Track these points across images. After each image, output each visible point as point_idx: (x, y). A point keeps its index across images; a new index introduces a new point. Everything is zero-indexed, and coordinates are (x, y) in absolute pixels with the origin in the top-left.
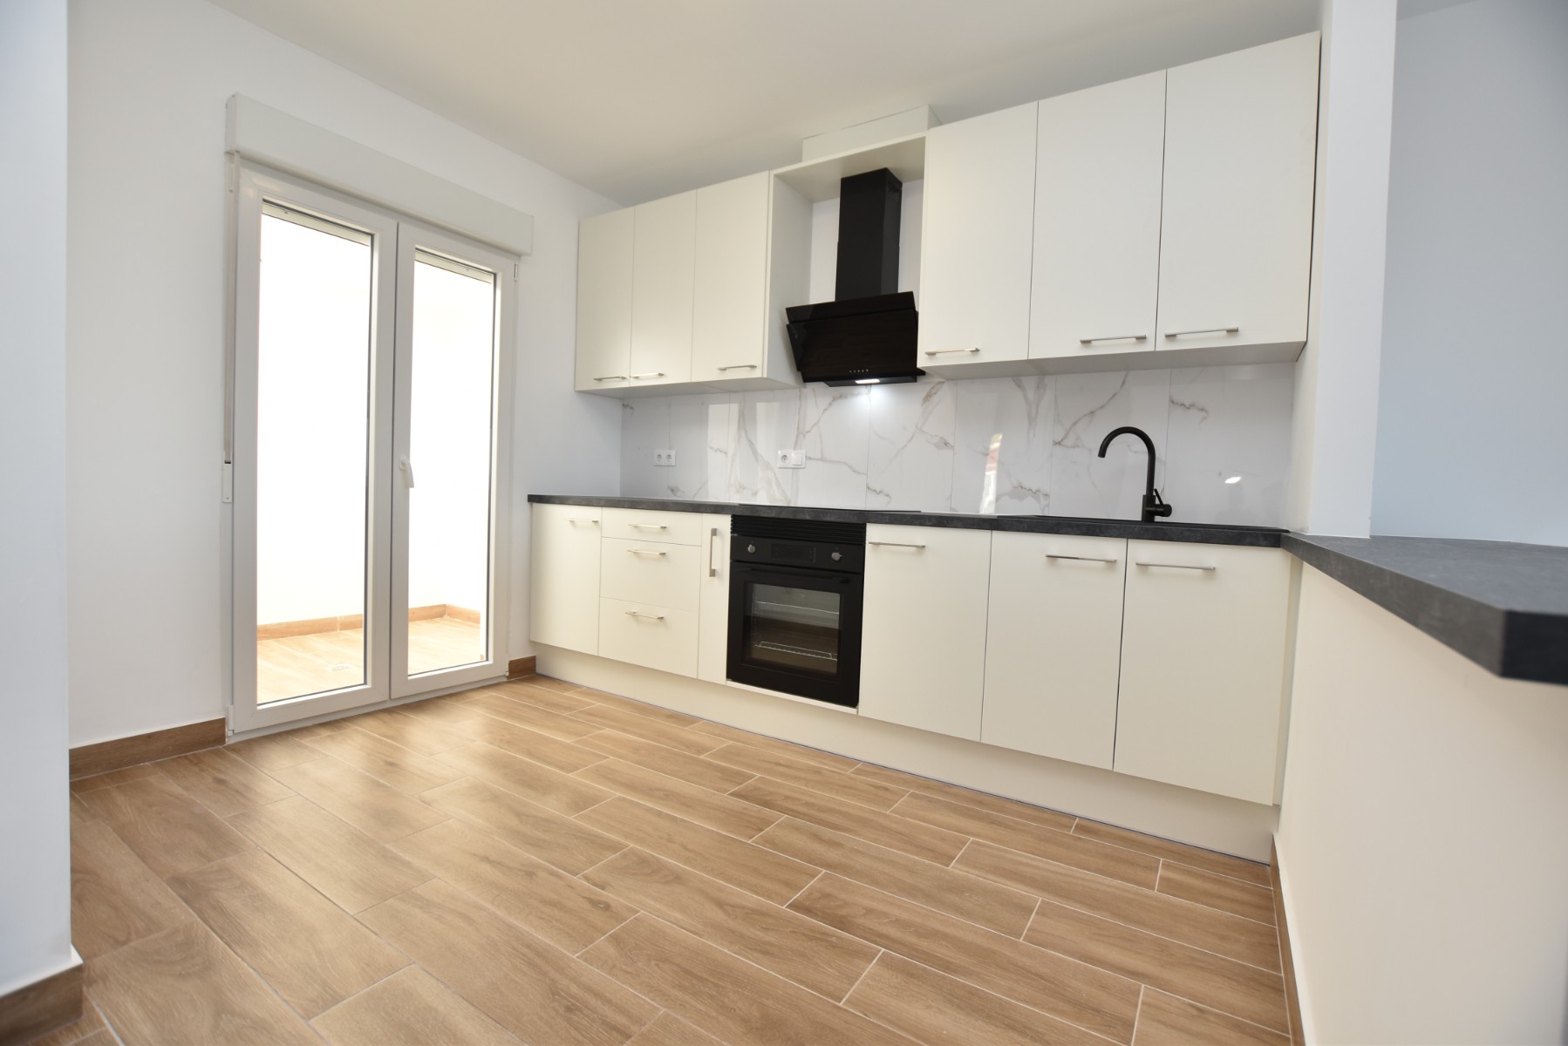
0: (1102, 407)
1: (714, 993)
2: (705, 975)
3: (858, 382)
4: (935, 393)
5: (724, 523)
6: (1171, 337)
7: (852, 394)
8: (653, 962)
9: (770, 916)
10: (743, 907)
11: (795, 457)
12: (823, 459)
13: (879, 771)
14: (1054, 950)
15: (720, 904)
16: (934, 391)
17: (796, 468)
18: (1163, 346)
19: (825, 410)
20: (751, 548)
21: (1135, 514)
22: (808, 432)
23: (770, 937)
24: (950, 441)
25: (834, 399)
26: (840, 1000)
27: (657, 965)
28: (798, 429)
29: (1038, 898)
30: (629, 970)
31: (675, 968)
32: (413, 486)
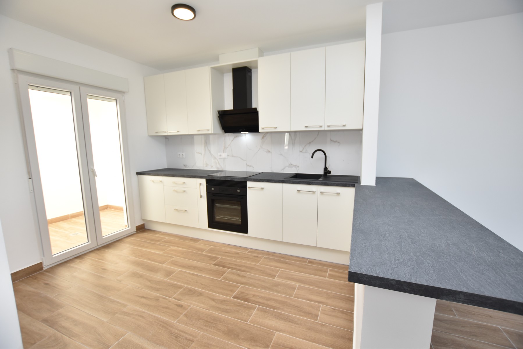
0: (313, 141)
1: (215, 326)
2: (212, 321)
3: (242, 133)
4: (265, 136)
5: (203, 181)
6: (329, 126)
7: (240, 136)
8: (197, 320)
9: (227, 301)
10: (220, 300)
11: (224, 155)
12: (233, 156)
13: (255, 251)
14: (301, 299)
15: (213, 300)
16: (265, 135)
17: (224, 159)
18: (327, 129)
19: (232, 141)
20: (213, 189)
21: (322, 173)
22: (227, 147)
23: (228, 307)
24: (270, 151)
25: (235, 137)
26: (247, 322)
27: (198, 321)
28: (224, 146)
29: (297, 285)
30: (191, 323)
31: (203, 321)
32: (96, 176)
